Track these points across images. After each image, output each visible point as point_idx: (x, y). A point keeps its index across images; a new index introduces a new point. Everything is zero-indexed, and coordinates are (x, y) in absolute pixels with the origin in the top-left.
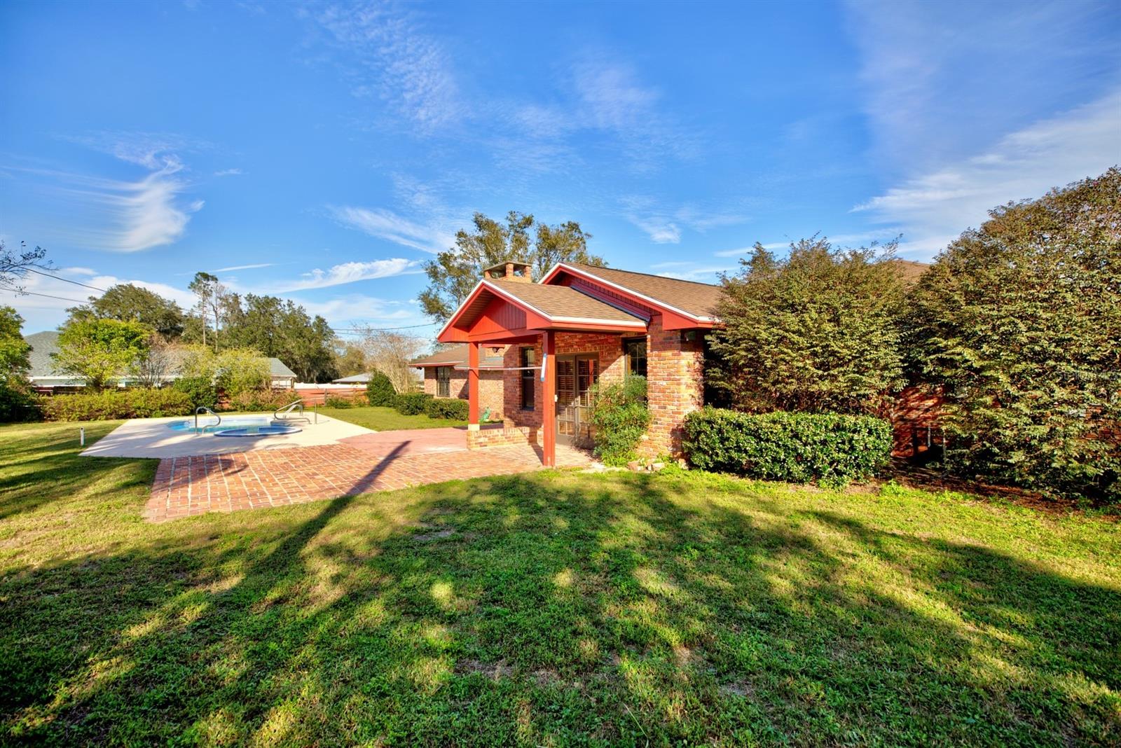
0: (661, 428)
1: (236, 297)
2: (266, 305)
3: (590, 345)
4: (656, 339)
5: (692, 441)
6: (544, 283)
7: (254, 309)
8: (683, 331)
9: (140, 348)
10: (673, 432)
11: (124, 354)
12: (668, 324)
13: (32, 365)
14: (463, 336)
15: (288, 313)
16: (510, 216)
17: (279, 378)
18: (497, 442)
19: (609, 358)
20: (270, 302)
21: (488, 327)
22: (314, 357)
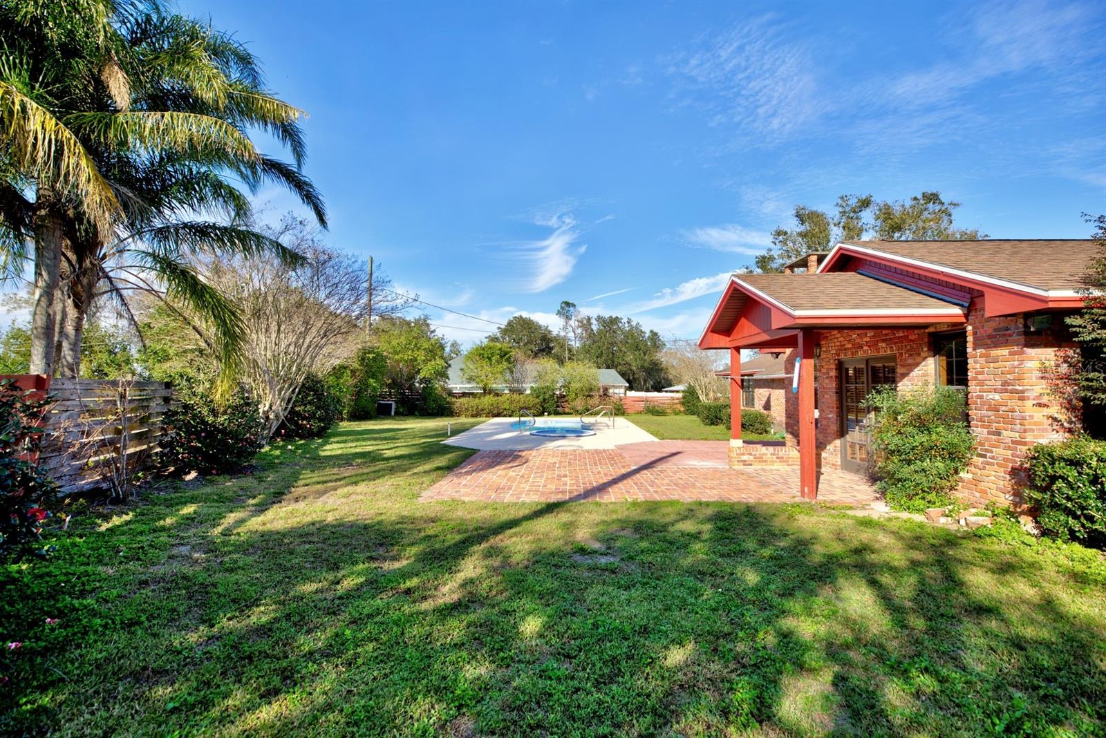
0: (992, 464)
1: (589, 319)
2: (611, 323)
3: (884, 345)
4: (980, 332)
5: (1043, 490)
6: (822, 271)
7: (602, 328)
8: (1027, 316)
9: (510, 363)
10: (1014, 472)
11: (500, 368)
12: (993, 307)
13: (450, 376)
14: (723, 340)
15: (627, 329)
16: (840, 202)
17: (614, 387)
18: (766, 461)
19: (910, 361)
20: (614, 321)
21: (748, 330)
22: (648, 368)
